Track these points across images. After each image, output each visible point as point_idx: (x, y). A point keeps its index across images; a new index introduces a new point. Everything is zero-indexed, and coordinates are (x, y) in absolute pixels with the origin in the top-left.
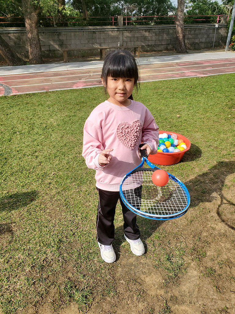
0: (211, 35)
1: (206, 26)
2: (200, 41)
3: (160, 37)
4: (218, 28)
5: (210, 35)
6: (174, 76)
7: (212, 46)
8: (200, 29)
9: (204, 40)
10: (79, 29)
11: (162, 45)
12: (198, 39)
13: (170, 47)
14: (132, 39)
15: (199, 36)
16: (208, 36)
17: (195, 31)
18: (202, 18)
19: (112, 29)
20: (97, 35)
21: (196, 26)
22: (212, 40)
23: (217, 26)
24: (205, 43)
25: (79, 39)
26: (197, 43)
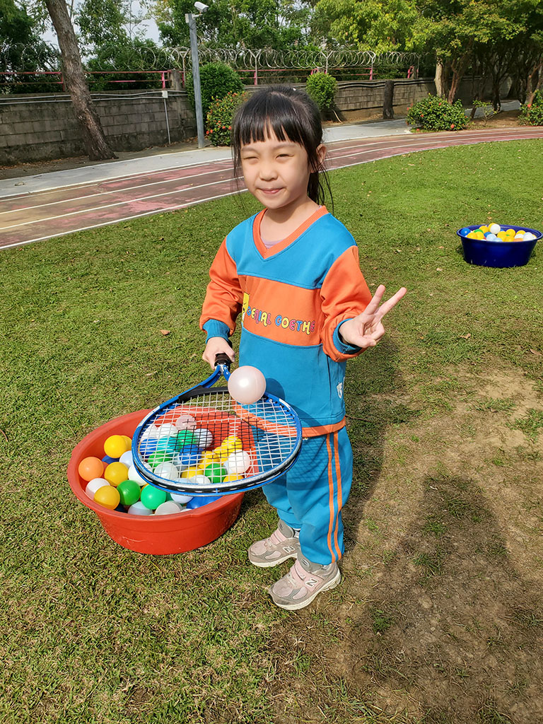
0: (158, 116)
1: (140, 94)
3: (36, 124)
4: (169, 100)
5: (155, 114)
6: (105, 217)
7: (167, 139)
9: (145, 128)
11: (46, 144)
12: (132, 126)
15: (134, 119)
16: (152, 118)
17: (119, 107)
18: (126, 77)
21: (119, 97)
22: (164, 127)
23: (165, 94)
24: (149, 134)
26: (131, 135)
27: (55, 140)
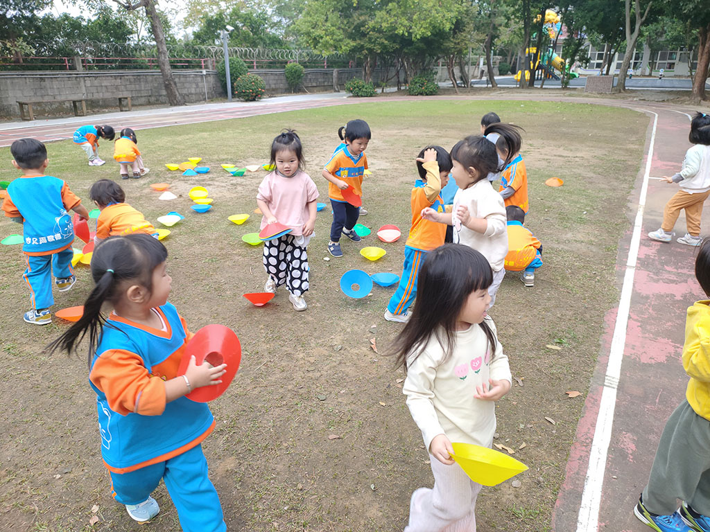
0: (200, 84)
1: (191, 72)
2: (189, 92)
3: (137, 86)
7: (205, 98)
8: (185, 76)
9: (193, 91)
10: (17, 75)
11: (142, 97)
12: (187, 89)
13: (153, 99)
14: (99, 89)
15: (187, 85)
16: (197, 85)
19: (67, 74)
20: (47, 83)
21: (180, 73)
22: (204, 91)
24: (196, 94)
25: (20, 90)
26: (186, 94)
27: (146, 95)
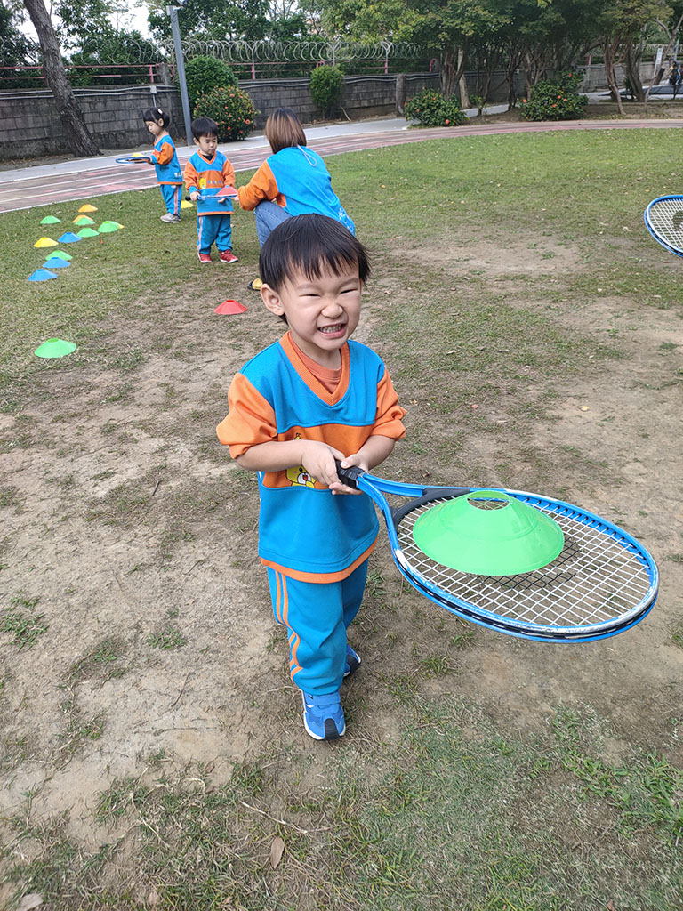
1: (127, 90)
2: (126, 127)
4: (158, 96)
6: (79, 194)
8: (116, 99)
11: (30, 141)
12: (120, 123)
15: (121, 115)
17: (105, 103)
18: (111, 71)
21: (104, 92)
23: (154, 90)
26: (119, 133)
27: (39, 137)
